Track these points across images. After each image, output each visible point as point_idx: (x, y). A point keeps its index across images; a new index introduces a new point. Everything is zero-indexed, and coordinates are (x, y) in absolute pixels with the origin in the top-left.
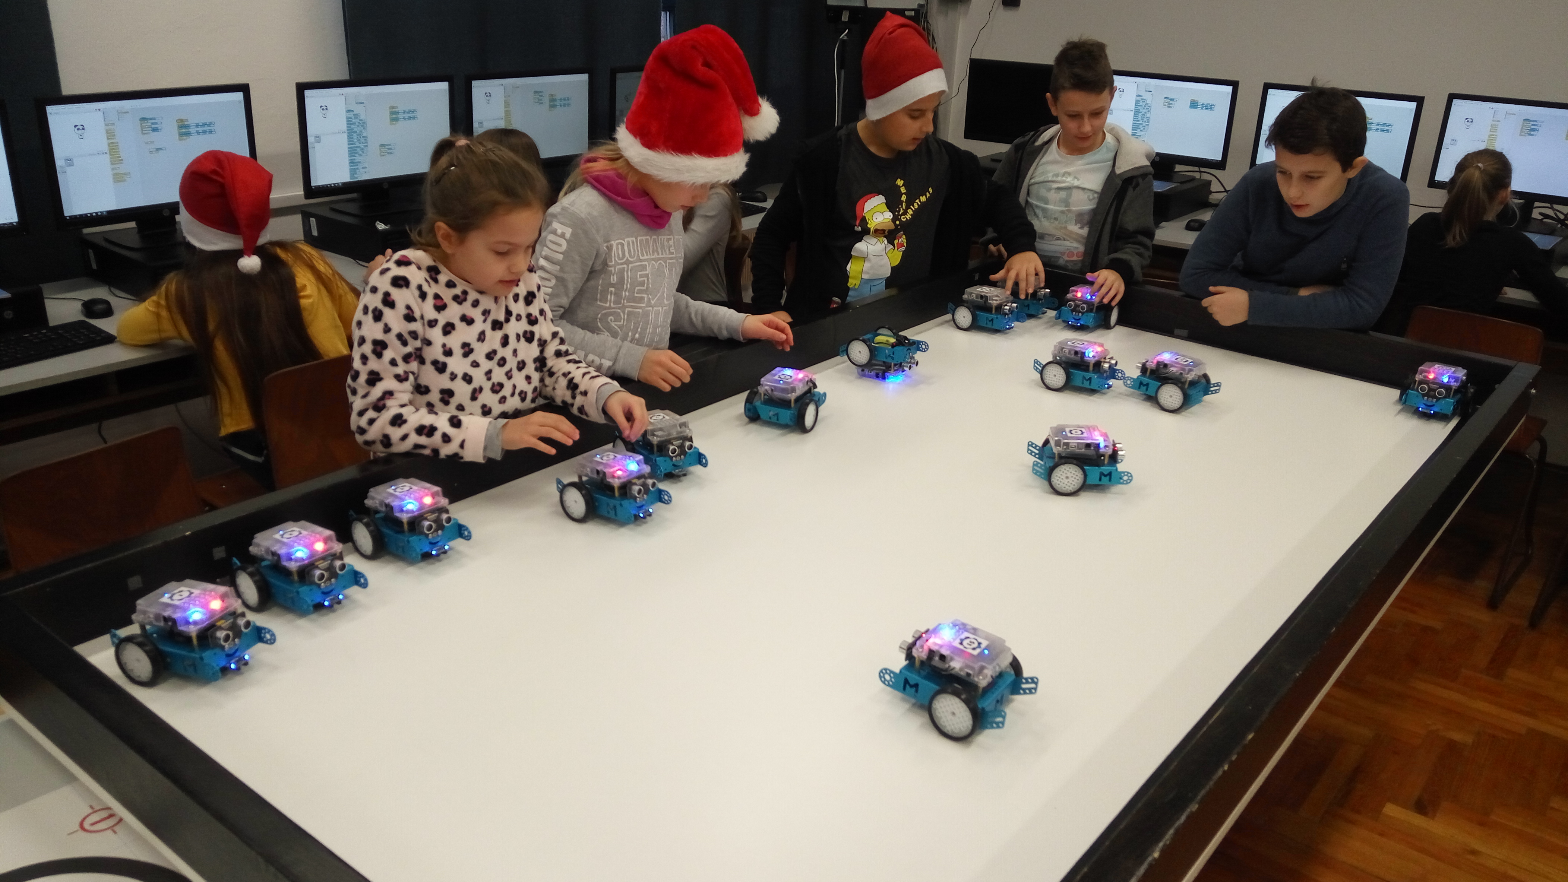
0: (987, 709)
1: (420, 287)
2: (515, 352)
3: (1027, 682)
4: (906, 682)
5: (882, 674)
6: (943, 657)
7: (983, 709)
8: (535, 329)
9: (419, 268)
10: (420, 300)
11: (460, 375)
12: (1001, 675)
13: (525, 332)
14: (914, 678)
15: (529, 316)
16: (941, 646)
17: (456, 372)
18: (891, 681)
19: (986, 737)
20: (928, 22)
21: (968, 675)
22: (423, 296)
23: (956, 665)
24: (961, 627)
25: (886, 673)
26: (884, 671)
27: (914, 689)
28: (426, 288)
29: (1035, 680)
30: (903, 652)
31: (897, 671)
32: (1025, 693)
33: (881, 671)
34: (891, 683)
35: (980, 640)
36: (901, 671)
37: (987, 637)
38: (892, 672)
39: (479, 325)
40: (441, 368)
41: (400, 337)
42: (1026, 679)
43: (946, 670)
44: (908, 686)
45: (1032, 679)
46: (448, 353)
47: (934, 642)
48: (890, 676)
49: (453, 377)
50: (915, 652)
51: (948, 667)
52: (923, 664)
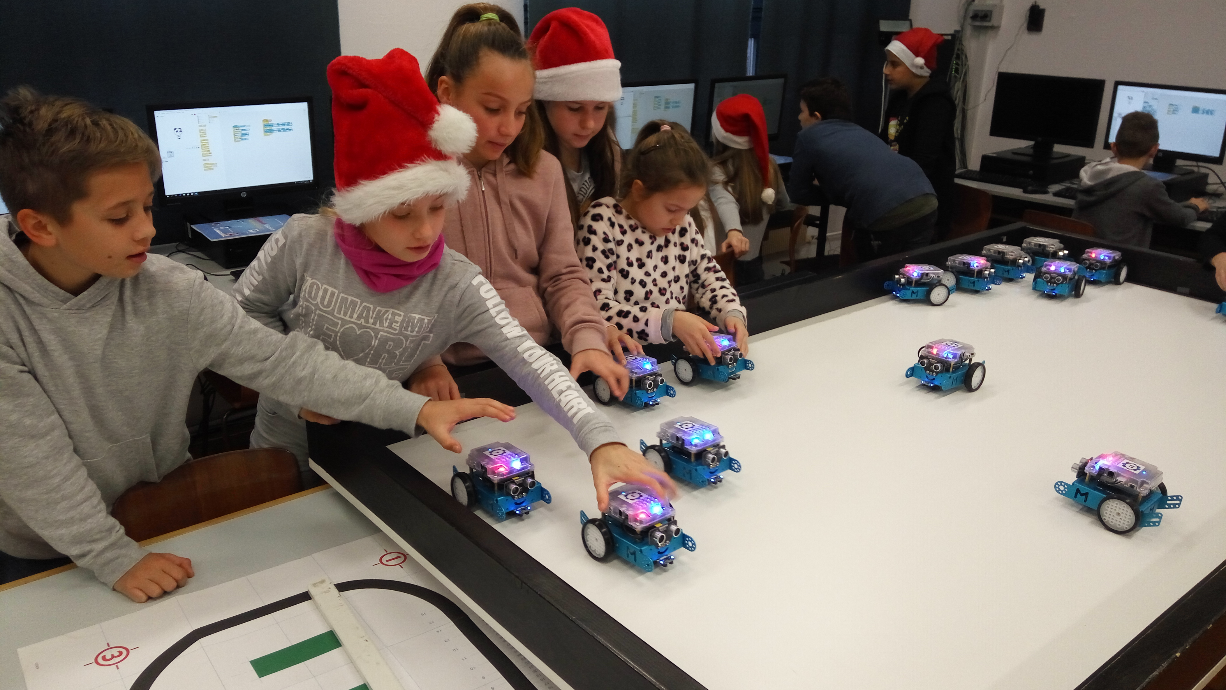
0: (1145, 512)
1: (610, 219)
2: (674, 268)
3: (1172, 499)
4: (1078, 491)
5: (1057, 486)
6: (1111, 474)
7: (1142, 512)
8: (687, 253)
9: (608, 207)
10: (611, 228)
11: (638, 281)
12: (1151, 492)
13: (679, 256)
14: (1084, 489)
15: (682, 244)
16: (1110, 466)
17: (635, 278)
18: (1065, 491)
20: (962, 44)
21: (1132, 487)
22: (612, 225)
23: (1122, 479)
24: (1122, 456)
25: (1062, 485)
26: (1059, 484)
27: (1084, 496)
28: (613, 219)
29: (1180, 498)
30: (1075, 472)
31: (1071, 484)
32: (1170, 507)
33: (1057, 483)
34: (1064, 492)
35: (1138, 465)
36: (1073, 483)
37: (1143, 464)
38: (1065, 484)
39: (648, 247)
40: (625, 274)
41: (603, 252)
42: (1172, 497)
43: (1114, 483)
44: (1079, 494)
45: (1177, 497)
46: (630, 264)
47: (1102, 463)
48: (1064, 487)
49: (633, 281)
50: (1087, 470)
51: (1116, 481)
52: (1092, 478)
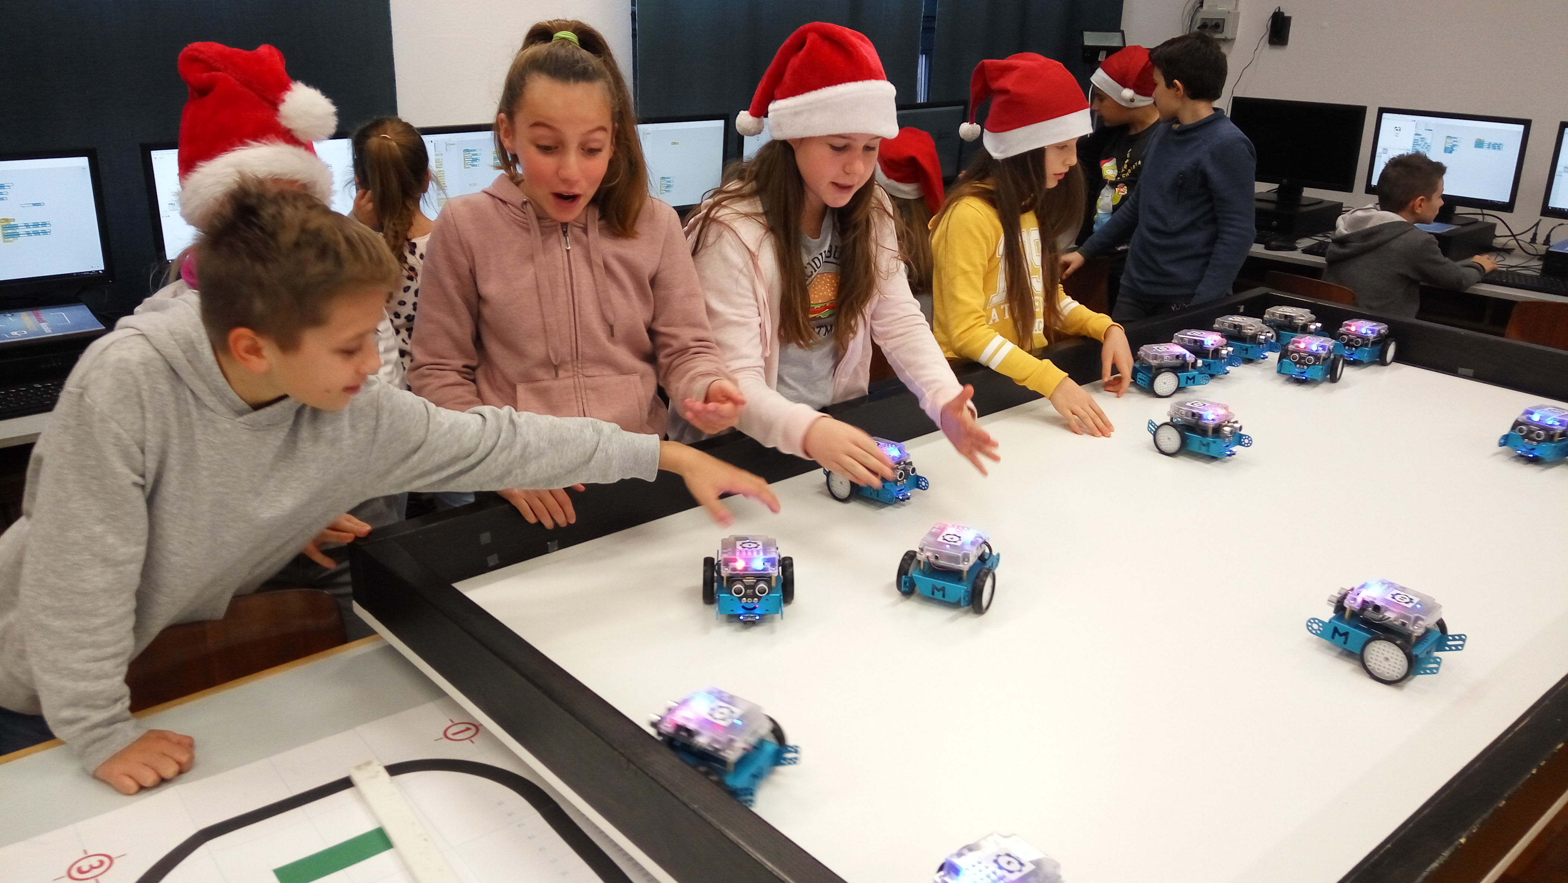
0: (1420, 656)
3: (1454, 640)
4: (1336, 630)
5: (1309, 624)
6: (1377, 608)
7: (1416, 656)
12: (1428, 631)
14: (1343, 627)
16: (1375, 599)
18: (1319, 630)
19: (1419, 681)
21: (1404, 624)
23: (1391, 615)
24: (1390, 585)
25: (1315, 622)
26: (1312, 621)
27: (1343, 637)
29: (1463, 637)
30: (1332, 606)
31: (1327, 620)
32: (1451, 650)
33: (1309, 621)
34: (1318, 632)
35: (1411, 597)
36: (1330, 621)
37: (1417, 595)
38: (1320, 621)
42: (1453, 636)
43: (1381, 620)
44: (1337, 635)
45: (1459, 636)
47: (1366, 594)
48: (1319, 625)
50: (1347, 603)
51: (1383, 617)
52: (1354, 614)
